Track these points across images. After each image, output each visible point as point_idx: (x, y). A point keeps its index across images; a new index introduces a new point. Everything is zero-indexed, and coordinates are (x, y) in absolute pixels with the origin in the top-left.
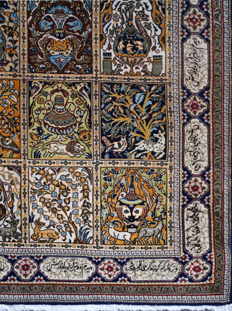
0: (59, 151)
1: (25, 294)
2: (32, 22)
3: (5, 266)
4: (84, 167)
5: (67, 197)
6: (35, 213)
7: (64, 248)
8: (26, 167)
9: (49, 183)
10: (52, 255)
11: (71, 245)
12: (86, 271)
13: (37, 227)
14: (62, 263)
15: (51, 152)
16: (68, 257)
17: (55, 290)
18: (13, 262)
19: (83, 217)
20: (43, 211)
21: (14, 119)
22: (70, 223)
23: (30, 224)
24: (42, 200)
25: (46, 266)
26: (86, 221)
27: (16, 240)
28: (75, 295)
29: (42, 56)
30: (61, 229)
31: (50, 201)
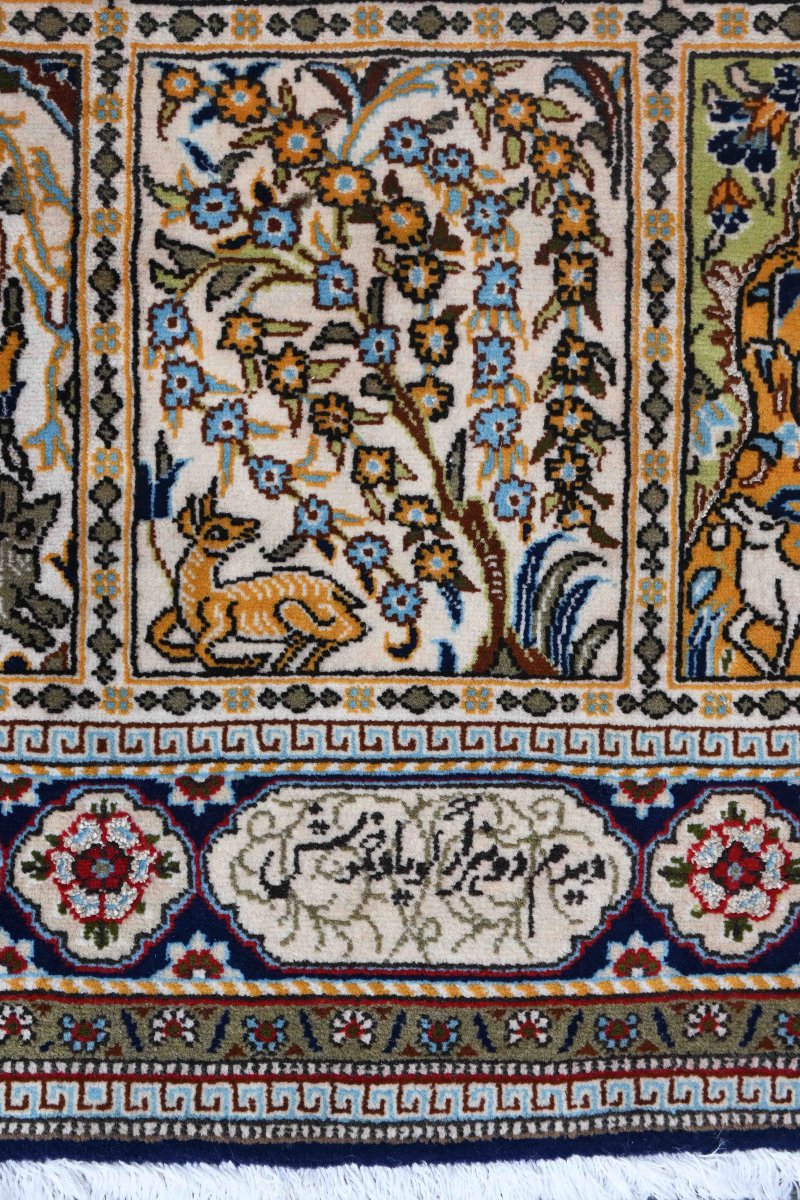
1: (96, 1077)
5: (437, 309)
6: (186, 440)
7: (399, 713)
8: (121, 63)
9: (296, 186)
10: (309, 768)
11: (457, 687)
12: (561, 891)
13: (197, 557)
14: (381, 835)
16: (426, 780)
17: (314, 1044)
18: (6, 828)
19: (550, 468)
20: (245, 429)
22: (453, 516)
23: (143, 528)
24: (244, 333)
25: (255, 859)
26: (572, 497)
27: (35, 659)
28: (466, 1080)
30: (384, 565)
31: (304, 342)
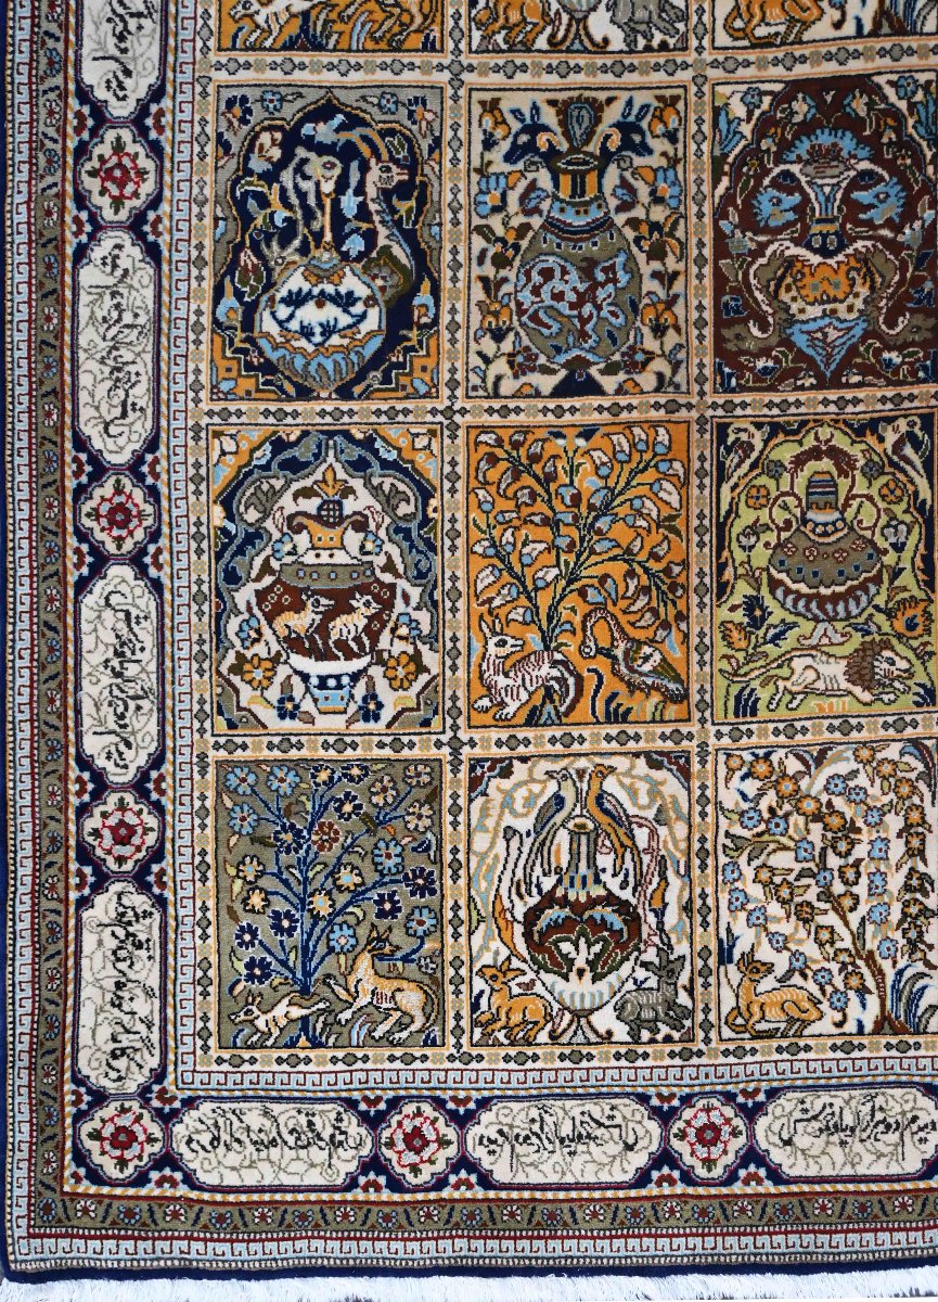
0: (820, 685)
1: (709, 1235)
2: (728, 198)
3: (641, 1132)
4: (909, 740)
5: (851, 860)
6: (740, 926)
7: (839, 1054)
8: (708, 753)
9: (787, 807)
10: (799, 1083)
11: (865, 1041)
12: (917, 1137)
13: (746, 982)
14: (833, 1114)
15: (795, 689)
16: (852, 1086)
17: (805, 1215)
18: (665, 1117)
19: (905, 932)
20: (766, 919)
21: (667, 571)
22: (861, 958)
23: (722, 969)
24: (764, 875)
25: (776, 1127)
26: (915, 946)
27: (676, 1035)
28: (875, 1231)
29: (764, 327)
30: (830, 982)
31: (791, 878)
